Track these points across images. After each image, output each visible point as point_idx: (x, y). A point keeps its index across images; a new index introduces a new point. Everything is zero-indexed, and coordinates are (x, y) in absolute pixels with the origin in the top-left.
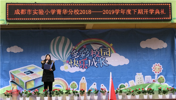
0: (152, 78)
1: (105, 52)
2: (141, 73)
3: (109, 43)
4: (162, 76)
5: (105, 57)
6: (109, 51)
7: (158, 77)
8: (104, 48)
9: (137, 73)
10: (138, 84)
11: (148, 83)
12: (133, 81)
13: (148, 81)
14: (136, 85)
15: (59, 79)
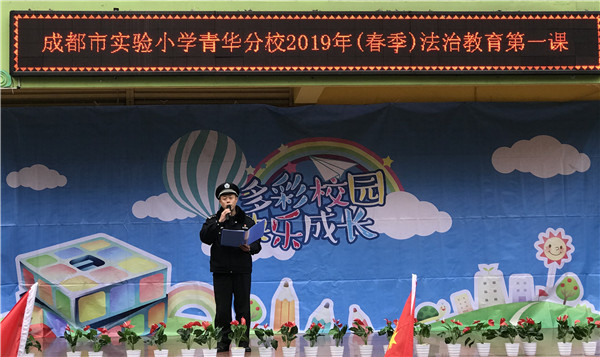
0: (535, 284)
1: (363, 190)
2: (496, 265)
3: (380, 157)
4: (571, 275)
5: (363, 207)
6: (380, 185)
7: (557, 279)
8: (362, 174)
9: (480, 266)
10: (483, 302)
11: (522, 300)
12: (466, 293)
13: (521, 294)
14: (476, 308)
15: (196, 287)
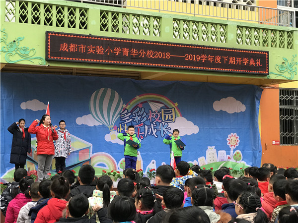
0: (227, 154)
1: (167, 115)
2: (214, 147)
3: (174, 102)
4: (238, 151)
5: (167, 123)
6: (173, 114)
7: (234, 152)
8: (167, 110)
9: (209, 147)
10: (209, 161)
11: (222, 160)
12: (203, 157)
14: (207, 164)
15: (102, 155)
